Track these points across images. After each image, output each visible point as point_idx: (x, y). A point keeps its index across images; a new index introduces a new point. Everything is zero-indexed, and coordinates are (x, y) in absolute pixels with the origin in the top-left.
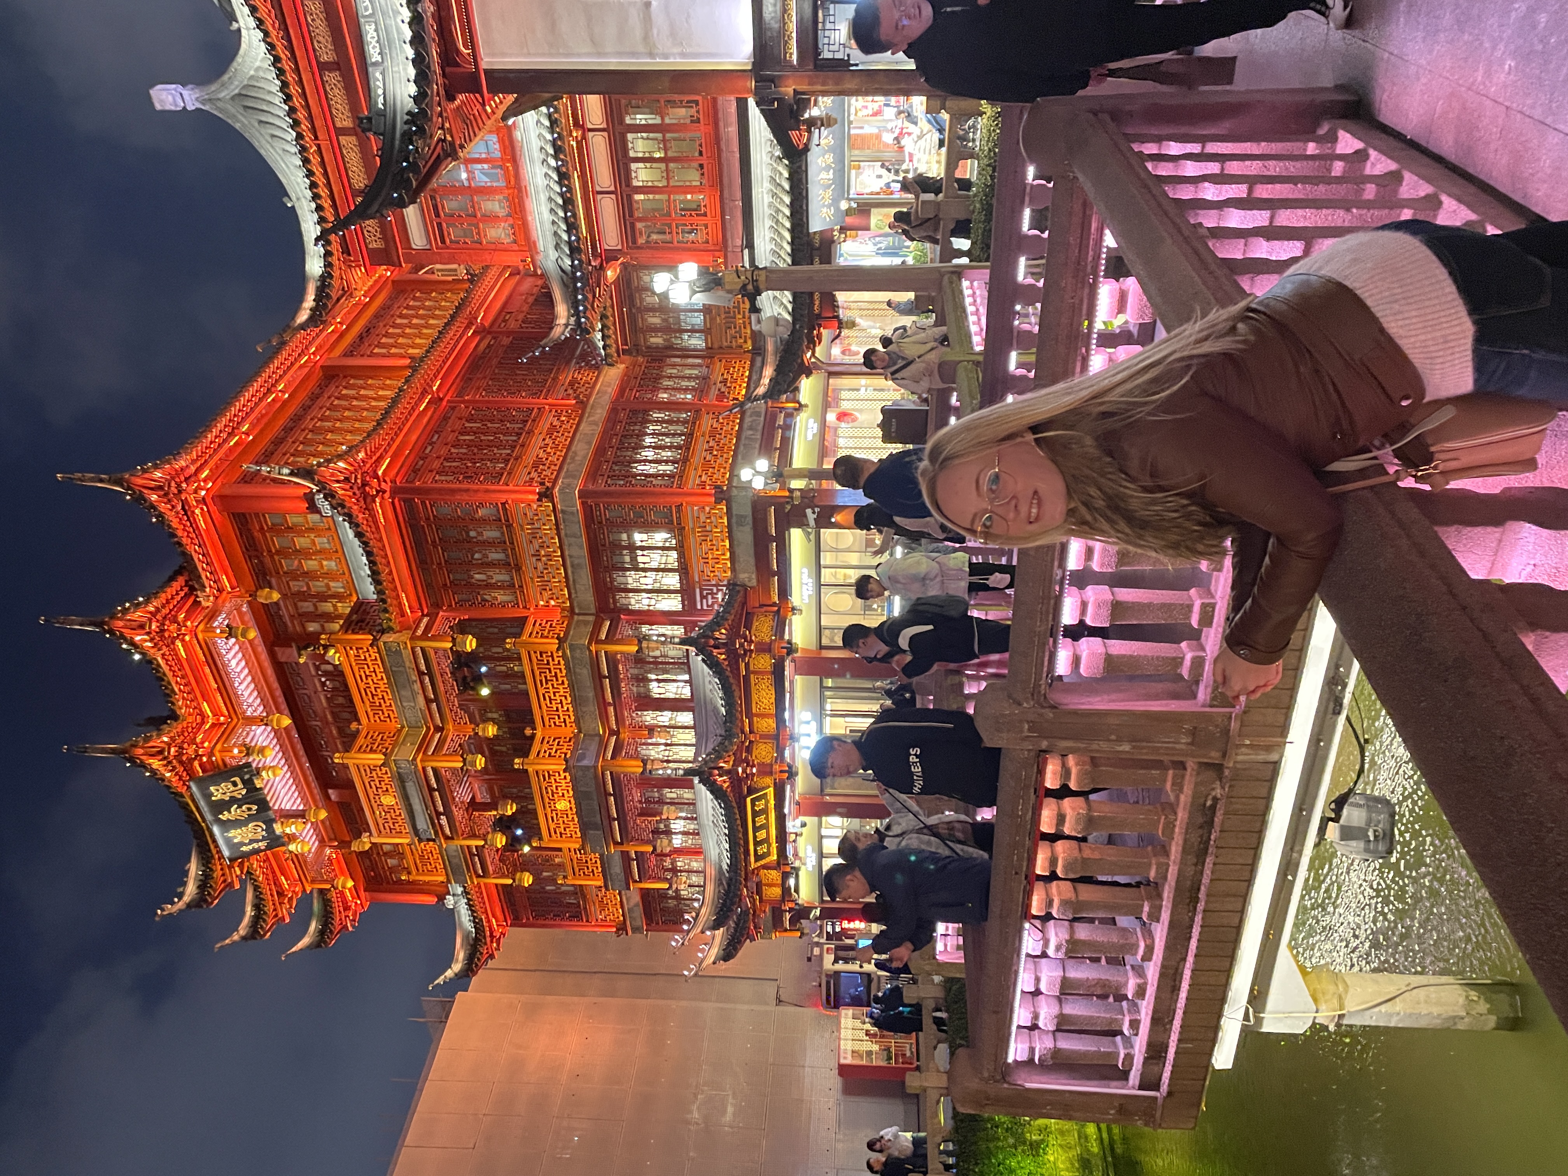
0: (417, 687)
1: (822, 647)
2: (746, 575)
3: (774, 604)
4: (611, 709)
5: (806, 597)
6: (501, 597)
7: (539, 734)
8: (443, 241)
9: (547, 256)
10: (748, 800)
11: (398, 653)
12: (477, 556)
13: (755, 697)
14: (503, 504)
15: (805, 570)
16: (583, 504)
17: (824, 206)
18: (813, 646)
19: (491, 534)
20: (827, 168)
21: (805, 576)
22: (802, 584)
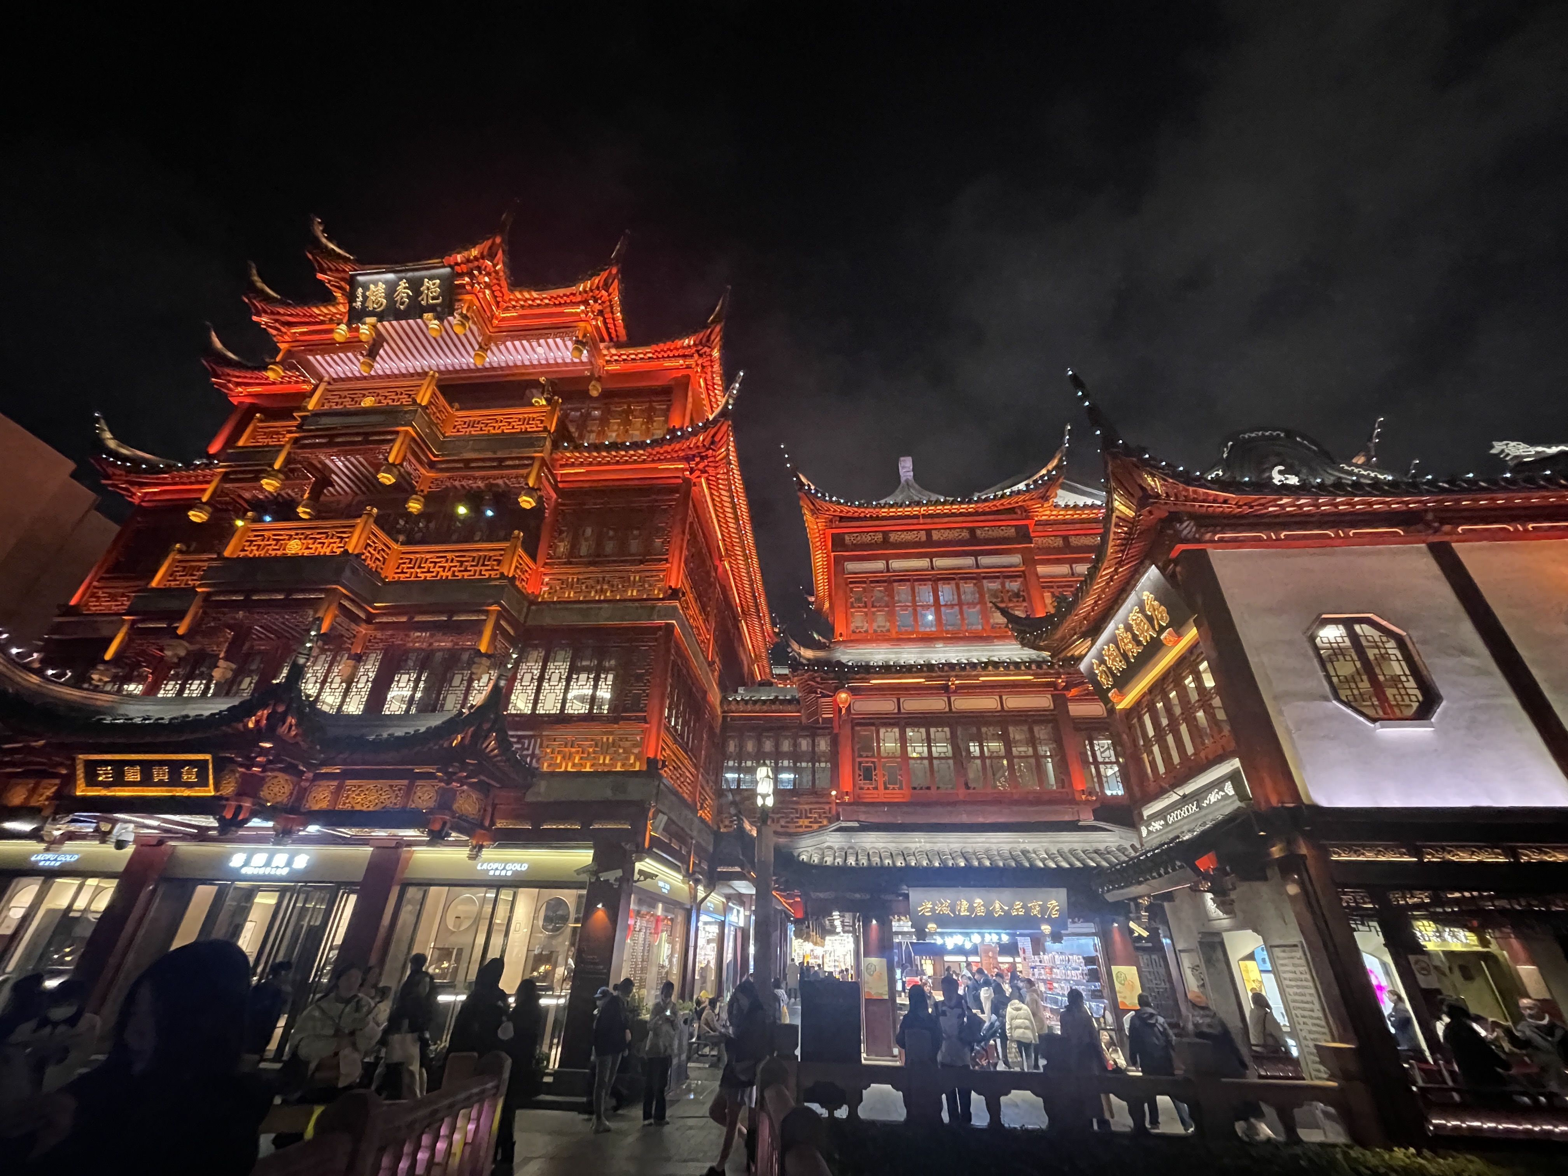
0: (489, 455)
1: (406, 885)
2: (542, 790)
3: (493, 823)
4: (404, 619)
5: (485, 866)
7: (395, 546)
8: (851, 583)
9: (845, 653)
10: (208, 757)
11: (532, 445)
13: (371, 784)
14: (666, 560)
15: (525, 867)
17: (934, 904)
18: (411, 874)
21: (518, 867)
22: (506, 862)
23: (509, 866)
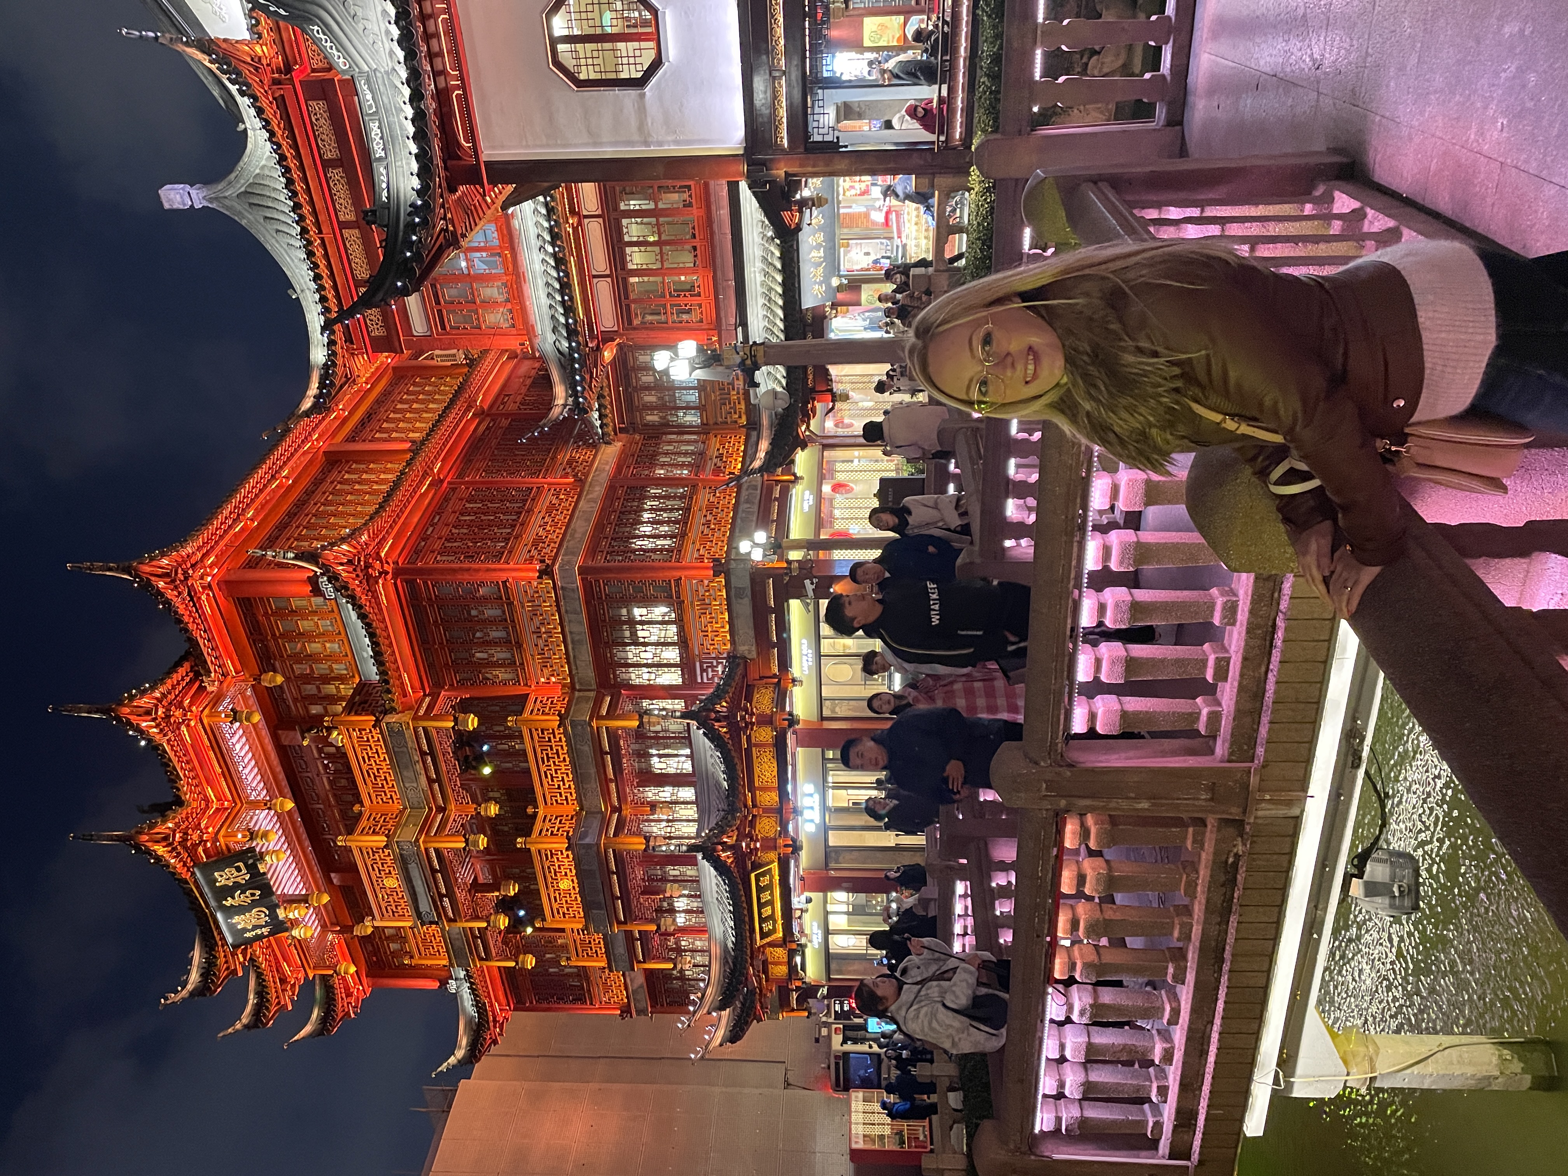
0: (419, 767)
1: (823, 719)
2: (746, 647)
3: (775, 676)
4: (613, 786)
5: (806, 668)
6: (502, 674)
7: (541, 812)
8: (443, 327)
9: (545, 339)
10: (753, 875)
11: (401, 733)
12: (478, 635)
13: (757, 771)
14: (504, 583)
15: (805, 641)
16: (582, 579)
17: (815, 282)
18: (814, 717)
19: (491, 612)
20: (818, 247)
21: (805, 647)
22: (802, 655)
23: (805, 652)
